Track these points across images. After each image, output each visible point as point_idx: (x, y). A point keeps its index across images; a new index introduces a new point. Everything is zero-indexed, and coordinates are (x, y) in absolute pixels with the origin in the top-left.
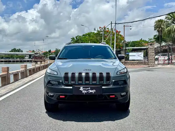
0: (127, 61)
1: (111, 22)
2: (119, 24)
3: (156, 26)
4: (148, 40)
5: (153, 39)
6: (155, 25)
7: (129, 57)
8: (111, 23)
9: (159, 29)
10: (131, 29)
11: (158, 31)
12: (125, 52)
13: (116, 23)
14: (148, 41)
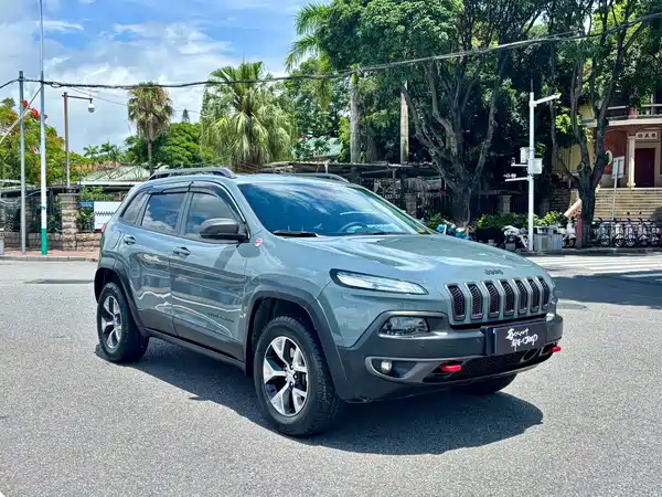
0: (84, 236)
1: (21, 72)
2: (61, 86)
3: (136, 104)
4: (82, 153)
5: (101, 152)
6: (133, 101)
7: (92, 220)
8: (21, 77)
9: (147, 115)
10: (91, 110)
11: (142, 124)
12: (78, 198)
13: (42, 82)
14: (82, 155)
